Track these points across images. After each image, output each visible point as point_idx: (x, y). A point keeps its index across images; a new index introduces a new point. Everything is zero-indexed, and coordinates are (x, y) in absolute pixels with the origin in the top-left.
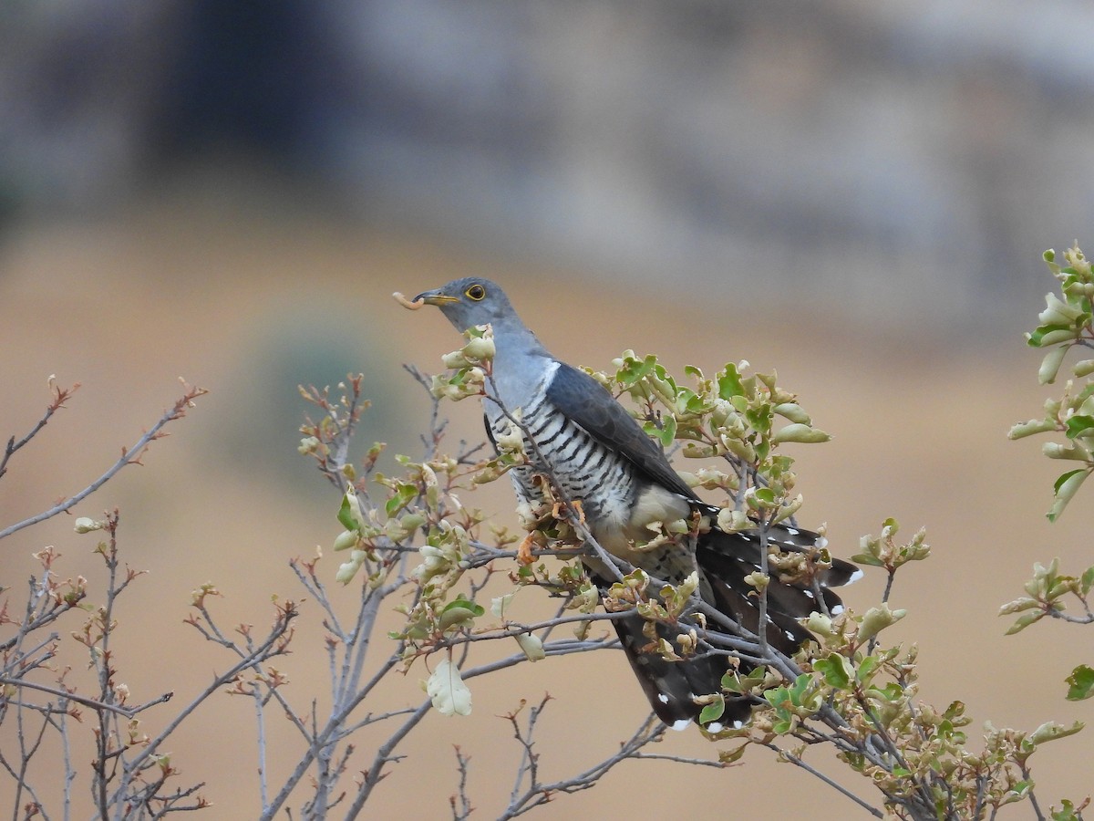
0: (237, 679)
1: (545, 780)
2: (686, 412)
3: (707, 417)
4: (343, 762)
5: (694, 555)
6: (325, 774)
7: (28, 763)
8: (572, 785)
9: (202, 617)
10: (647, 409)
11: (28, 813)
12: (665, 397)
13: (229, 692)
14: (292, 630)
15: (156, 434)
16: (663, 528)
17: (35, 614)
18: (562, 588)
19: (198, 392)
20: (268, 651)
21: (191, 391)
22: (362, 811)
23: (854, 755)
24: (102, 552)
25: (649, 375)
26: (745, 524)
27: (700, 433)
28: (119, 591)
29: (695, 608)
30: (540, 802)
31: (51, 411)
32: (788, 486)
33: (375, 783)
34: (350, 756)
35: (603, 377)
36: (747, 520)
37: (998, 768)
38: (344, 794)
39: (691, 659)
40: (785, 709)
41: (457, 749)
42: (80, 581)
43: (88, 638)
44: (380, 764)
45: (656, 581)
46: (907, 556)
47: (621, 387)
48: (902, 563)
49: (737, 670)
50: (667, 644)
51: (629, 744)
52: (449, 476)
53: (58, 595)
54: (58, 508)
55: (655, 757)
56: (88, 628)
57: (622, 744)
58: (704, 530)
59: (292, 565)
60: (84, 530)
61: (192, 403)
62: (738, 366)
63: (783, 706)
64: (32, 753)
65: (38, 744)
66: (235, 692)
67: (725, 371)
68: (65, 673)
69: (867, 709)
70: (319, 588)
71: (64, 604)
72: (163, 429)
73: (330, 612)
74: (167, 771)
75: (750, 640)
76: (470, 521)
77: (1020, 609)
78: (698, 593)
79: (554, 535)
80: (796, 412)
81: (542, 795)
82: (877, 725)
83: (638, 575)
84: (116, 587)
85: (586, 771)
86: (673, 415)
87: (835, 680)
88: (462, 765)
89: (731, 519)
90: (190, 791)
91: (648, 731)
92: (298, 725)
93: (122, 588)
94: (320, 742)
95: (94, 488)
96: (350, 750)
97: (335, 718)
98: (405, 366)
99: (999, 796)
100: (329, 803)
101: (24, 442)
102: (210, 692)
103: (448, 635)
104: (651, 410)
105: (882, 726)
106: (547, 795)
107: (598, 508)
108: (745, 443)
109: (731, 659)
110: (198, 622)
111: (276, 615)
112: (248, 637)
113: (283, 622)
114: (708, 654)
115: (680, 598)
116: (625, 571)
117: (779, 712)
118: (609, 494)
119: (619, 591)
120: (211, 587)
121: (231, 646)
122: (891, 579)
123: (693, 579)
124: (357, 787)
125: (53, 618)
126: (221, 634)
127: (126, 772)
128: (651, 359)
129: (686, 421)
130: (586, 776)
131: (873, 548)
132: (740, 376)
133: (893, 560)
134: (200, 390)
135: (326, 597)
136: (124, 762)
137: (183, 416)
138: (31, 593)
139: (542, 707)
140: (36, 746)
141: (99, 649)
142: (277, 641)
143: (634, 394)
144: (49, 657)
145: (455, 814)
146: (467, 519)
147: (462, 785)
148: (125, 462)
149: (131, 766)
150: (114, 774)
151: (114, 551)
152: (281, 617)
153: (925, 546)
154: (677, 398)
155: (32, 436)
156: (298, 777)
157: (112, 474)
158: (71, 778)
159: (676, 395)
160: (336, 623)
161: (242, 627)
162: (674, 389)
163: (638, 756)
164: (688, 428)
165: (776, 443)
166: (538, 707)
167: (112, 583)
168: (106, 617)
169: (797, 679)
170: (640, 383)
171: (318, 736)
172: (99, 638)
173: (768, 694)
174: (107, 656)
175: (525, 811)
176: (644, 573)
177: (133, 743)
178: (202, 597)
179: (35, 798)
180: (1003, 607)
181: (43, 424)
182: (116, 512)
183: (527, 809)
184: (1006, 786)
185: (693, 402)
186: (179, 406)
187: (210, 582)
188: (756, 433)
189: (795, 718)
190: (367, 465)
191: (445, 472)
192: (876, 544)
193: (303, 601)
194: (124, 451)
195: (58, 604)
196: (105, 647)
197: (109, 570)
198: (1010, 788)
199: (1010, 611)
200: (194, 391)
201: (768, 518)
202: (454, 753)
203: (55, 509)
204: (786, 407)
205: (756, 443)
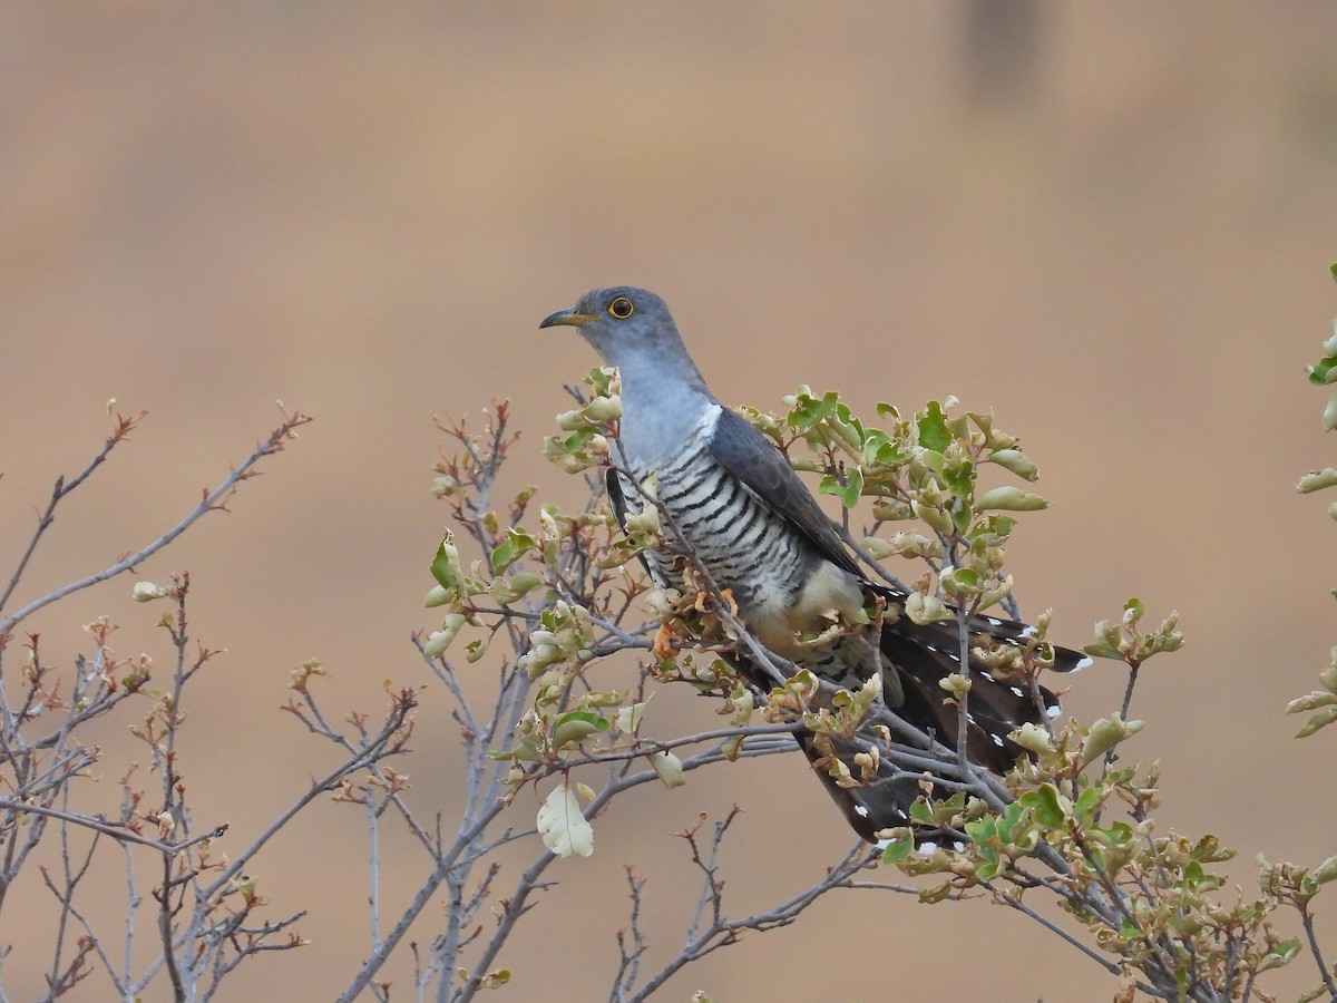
0: (340, 785)
1: (730, 916)
2: (876, 465)
3: (904, 469)
4: (486, 885)
5: (877, 650)
6: (457, 903)
7: (74, 890)
8: (765, 921)
9: (305, 702)
10: (827, 459)
11: (81, 948)
12: (850, 446)
13: (335, 799)
14: (412, 724)
15: (246, 472)
16: (840, 616)
17: (86, 701)
18: (714, 685)
19: (299, 419)
20: (380, 749)
21: (291, 417)
22: (502, 951)
23: (1077, 903)
24: (167, 625)
25: (829, 417)
26: (939, 612)
27: (895, 488)
28: (189, 674)
29: (876, 719)
30: (724, 943)
31: (111, 444)
32: (994, 564)
33: (518, 916)
34: (495, 878)
35: (770, 420)
36: (943, 609)
37: (1254, 926)
38: (480, 929)
39: (872, 784)
40: (991, 847)
41: (629, 870)
42: (143, 660)
43: (151, 734)
44: (525, 892)
45: (828, 685)
46: (1153, 648)
47: (794, 432)
48: (1147, 656)
49: (930, 796)
50: (842, 765)
51: (837, 871)
52: (609, 530)
53: (112, 679)
54: (120, 566)
55: (871, 887)
56: (150, 721)
57: (830, 870)
58: (890, 619)
59: (414, 640)
60: (146, 598)
61: (293, 432)
62: (945, 402)
63: (989, 843)
64: (79, 877)
65: (87, 866)
66: (342, 800)
67: (927, 410)
68: (130, 772)
69: (1088, 854)
70: (448, 669)
71: (121, 689)
72: (256, 467)
73: (461, 700)
74: (252, 901)
75: (948, 760)
76: (634, 589)
77: (1313, 706)
78: (881, 699)
79: (700, 630)
80: (1019, 460)
81: (727, 933)
82: (1101, 874)
83: (804, 678)
84: (185, 672)
85: (783, 905)
86: (859, 468)
87: (1048, 817)
88: (635, 890)
89: (922, 607)
90: (282, 925)
91: (860, 855)
92: (424, 841)
93: (193, 671)
94: (445, 864)
95: (167, 541)
96: (494, 869)
97: (466, 834)
98: (566, 387)
99: (1255, 961)
100: (461, 940)
101: (77, 483)
102: (306, 801)
103: (563, 755)
104: (832, 461)
105: (1107, 874)
106: (733, 934)
107: (750, 593)
108: (941, 511)
109: (922, 784)
110: (300, 710)
111: (390, 705)
112: (361, 729)
113: (399, 712)
114: (894, 777)
115: (858, 707)
116: (788, 673)
117: (983, 850)
118: (766, 579)
119: (780, 698)
120: (316, 665)
121: (340, 740)
122: (1133, 675)
123: (875, 683)
124: (496, 921)
125: (110, 706)
126: (327, 724)
127: (199, 901)
128: (831, 397)
129: (876, 474)
130: (782, 910)
131: (1111, 637)
132: (945, 417)
133: (1137, 652)
134: (303, 416)
135: (456, 681)
136: (197, 889)
137: (281, 449)
138: (78, 676)
139: (729, 822)
140: (84, 869)
141: (163, 747)
142: (393, 737)
143: (811, 440)
144: (89, 763)
145: (623, 953)
146: (631, 586)
147: (635, 916)
148: (206, 507)
149: (205, 894)
150: (181, 905)
151: (183, 625)
152: (396, 708)
153: (1176, 635)
154: (865, 446)
155: (86, 475)
156: (418, 909)
157: (189, 523)
158: (136, 906)
159: (863, 442)
160: (468, 714)
161: (355, 716)
162: (861, 434)
163: (849, 885)
164: (881, 483)
165: (980, 511)
166: (724, 822)
167: (180, 664)
168: (172, 707)
169: (1007, 809)
170: (818, 427)
171: (444, 856)
172: (164, 733)
173: (969, 827)
174: (170, 758)
175: (705, 953)
176: (812, 675)
177: (203, 867)
178: (304, 678)
179: (89, 931)
180: (1292, 703)
181: (100, 460)
182: (186, 576)
183: (708, 951)
184: (1265, 948)
185: (885, 451)
186: (276, 436)
187: (314, 659)
188: (954, 498)
189: (1003, 859)
190: (515, 512)
191: (604, 525)
192: (1116, 632)
193: (423, 687)
194: (206, 493)
195: (112, 690)
196: (170, 747)
197: (176, 649)
198: (1271, 950)
199: (1300, 709)
200: (296, 418)
201: (969, 606)
202: (626, 875)
203: (116, 567)
204: (1006, 453)
205: (954, 511)
